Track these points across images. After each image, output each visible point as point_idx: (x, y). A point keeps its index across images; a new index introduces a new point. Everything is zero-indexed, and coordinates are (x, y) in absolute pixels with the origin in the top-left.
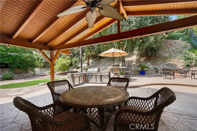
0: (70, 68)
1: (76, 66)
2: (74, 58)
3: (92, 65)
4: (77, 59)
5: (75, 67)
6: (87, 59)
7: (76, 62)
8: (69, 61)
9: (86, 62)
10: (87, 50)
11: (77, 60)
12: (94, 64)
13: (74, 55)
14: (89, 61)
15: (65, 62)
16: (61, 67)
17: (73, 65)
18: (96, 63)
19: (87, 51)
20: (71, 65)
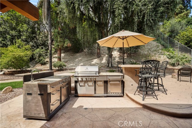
0: (31, 63)
1: (40, 61)
2: (38, 50)
3: (65, 60)
4: (42, 50)
5: (38, 62)
6: (58, 52)
7: (40, 55)
8: (29, 53)
9: (56, 56)
10: (59, 39)
11: (42, 53)
12: (67, 58)
13: (37, 46)
14: (61, 55)
15: (22, 54)
16: (13, 62)
17: (35, 59)
18: (69, 57)
19: (58, 41)
20: (32, 59)
